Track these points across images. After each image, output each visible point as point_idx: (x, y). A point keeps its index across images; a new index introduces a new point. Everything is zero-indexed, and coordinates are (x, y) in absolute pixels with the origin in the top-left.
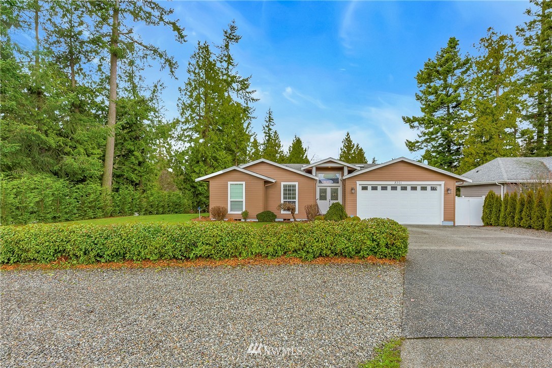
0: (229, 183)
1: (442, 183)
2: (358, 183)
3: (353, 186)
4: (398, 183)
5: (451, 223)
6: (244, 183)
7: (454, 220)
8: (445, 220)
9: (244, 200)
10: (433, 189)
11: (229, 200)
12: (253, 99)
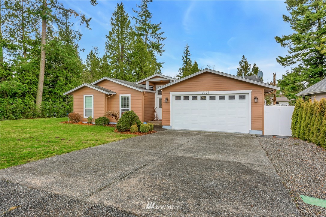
0: (84, 96)
1: (250, 92)
2: (171, 93)
3: (167, 97)
4: (206, 93)
5: (260, 133)
6: (92, 95)
7: (262, 129)
8: (253, 128)
9: (93, 108)
10: (242, 97)
11: (84, 108)
12: (162, 38)
